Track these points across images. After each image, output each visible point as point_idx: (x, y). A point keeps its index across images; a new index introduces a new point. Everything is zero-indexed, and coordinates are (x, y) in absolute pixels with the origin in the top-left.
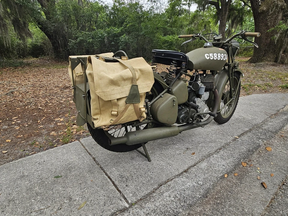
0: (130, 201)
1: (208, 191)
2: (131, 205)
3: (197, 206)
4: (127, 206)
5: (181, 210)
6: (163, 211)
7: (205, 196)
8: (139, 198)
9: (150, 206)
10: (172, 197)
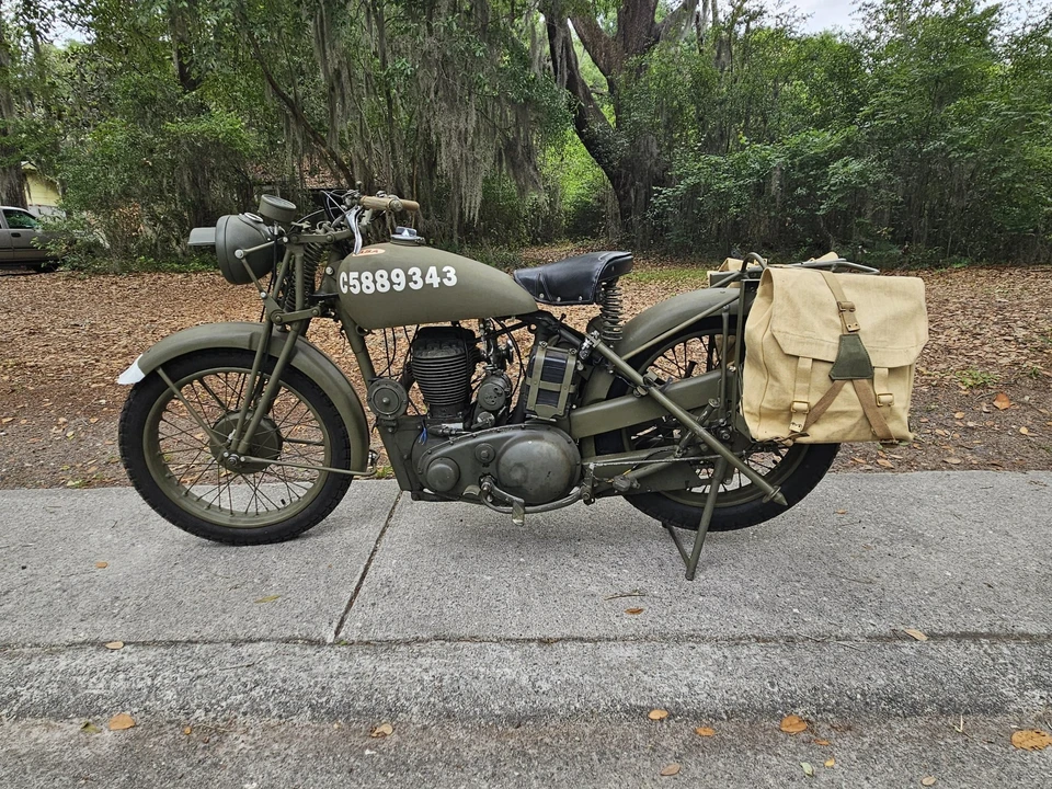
0: (342, 634)
1: (537, 716)
2: (338, 642)
3: (464, 727)
4: (330, 638)
5: (415, 710)
6: (377, 686)
7: (517, 721)
8: (366, 639)
9: (366, 662)
10: (431, 673)
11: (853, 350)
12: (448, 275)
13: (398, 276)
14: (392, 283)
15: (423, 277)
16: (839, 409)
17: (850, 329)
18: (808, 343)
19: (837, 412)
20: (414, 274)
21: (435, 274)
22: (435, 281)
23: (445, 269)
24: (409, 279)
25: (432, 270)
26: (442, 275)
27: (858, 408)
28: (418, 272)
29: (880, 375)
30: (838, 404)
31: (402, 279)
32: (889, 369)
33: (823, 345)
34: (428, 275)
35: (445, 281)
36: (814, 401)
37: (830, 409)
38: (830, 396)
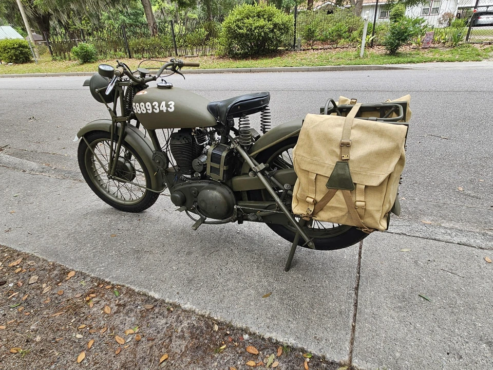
11: (341, 172)
12: (171, 106)
13: (148, 106)
14: (147, 109)
15: (159, 107)
16: (334, 205)
17: (343, 159)
18: (314, 164)
19: (333, 207)
20: (155, 105)
21: (164, 106)
22: (164, 109)
23: (169, 103)
24: (153, 107)
25: (163, 103)
26: (168, 106)
27: (344, 206)
28: (157, 104)
29: (360, 189)
30: (333, 203)
31: (150, 108)
32: (366, 186)
33: (324, 167)
34: (161, 106)
35: (169, 109)
36: (319, 198)
37: (328, 204)
38: (328, 197)
